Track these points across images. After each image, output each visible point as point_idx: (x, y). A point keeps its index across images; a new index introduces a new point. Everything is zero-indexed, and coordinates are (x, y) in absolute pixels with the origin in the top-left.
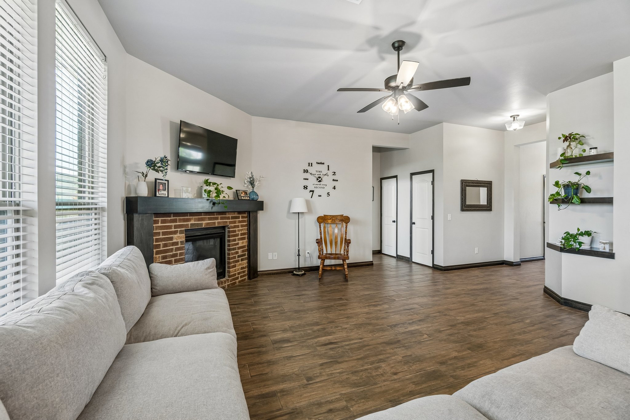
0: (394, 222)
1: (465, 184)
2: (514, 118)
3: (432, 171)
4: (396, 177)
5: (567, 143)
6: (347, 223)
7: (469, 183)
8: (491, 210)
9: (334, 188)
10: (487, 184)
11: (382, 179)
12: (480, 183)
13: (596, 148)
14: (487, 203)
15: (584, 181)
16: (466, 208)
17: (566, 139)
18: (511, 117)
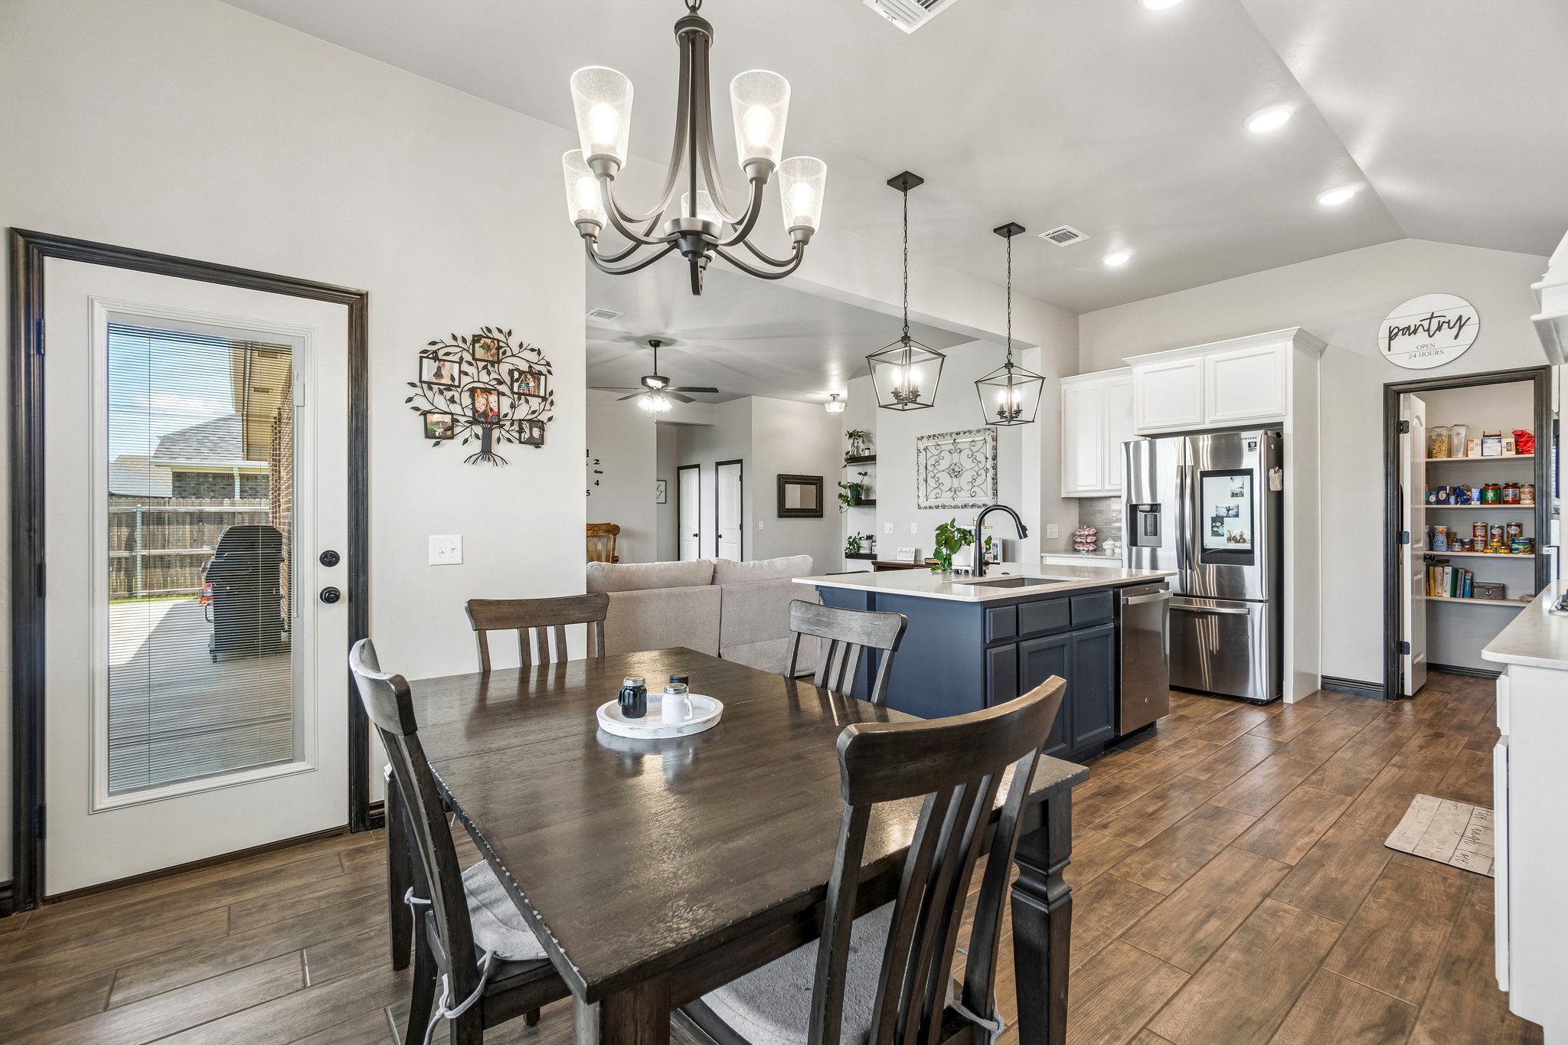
0: (696, 535)
1: (784, 480)
2: (834, 397)
3: (740, 461)
4: (698, 466)
5: (851, 441)
6: (615, 535)
7: (789, 479)
8: (821, 516)
9: (597, 483)
10: (815, 480)
11: (680, 468)
12: (806, 479)
13: (869, 449)
14: (817, 506)
15: (866, 481)
16: (785, 514)
17: (851, 435)
18: (831, 395)
